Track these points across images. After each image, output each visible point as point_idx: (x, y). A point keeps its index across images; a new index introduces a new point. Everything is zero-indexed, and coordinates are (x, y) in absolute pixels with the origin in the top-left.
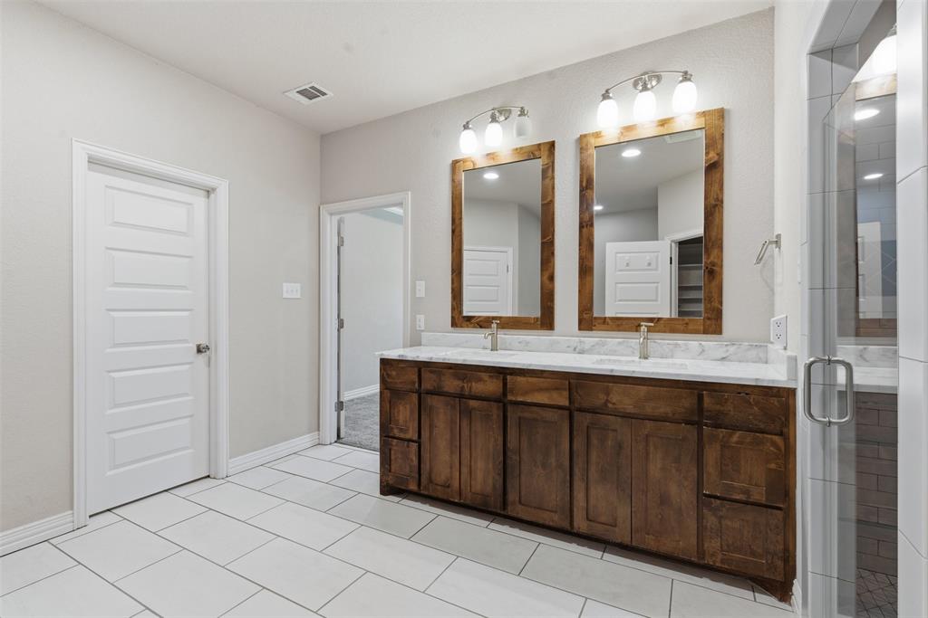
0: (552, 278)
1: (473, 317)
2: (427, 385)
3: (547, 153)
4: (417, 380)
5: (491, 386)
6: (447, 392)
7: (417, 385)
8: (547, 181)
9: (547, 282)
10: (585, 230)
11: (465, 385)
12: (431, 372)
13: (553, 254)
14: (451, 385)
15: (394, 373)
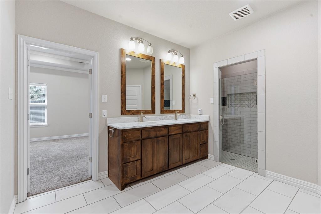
0: (155, 98)
1: (131, 111)
2: (144, 137)
3: (153, 60)
4: (140, 135)
5: (164, 132)
6: (152, 137)
7: (140, 137)
8: (153, 69)
9: (153, 99)
10: (162, 86)
11: (158, 133)
12: (145, 131)
13: (155, 91)
14: (153, 134)
15: (130, 135)
